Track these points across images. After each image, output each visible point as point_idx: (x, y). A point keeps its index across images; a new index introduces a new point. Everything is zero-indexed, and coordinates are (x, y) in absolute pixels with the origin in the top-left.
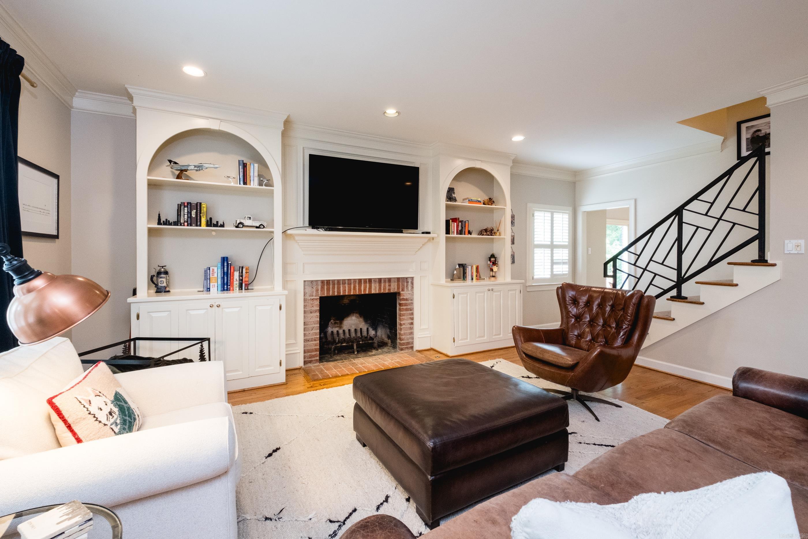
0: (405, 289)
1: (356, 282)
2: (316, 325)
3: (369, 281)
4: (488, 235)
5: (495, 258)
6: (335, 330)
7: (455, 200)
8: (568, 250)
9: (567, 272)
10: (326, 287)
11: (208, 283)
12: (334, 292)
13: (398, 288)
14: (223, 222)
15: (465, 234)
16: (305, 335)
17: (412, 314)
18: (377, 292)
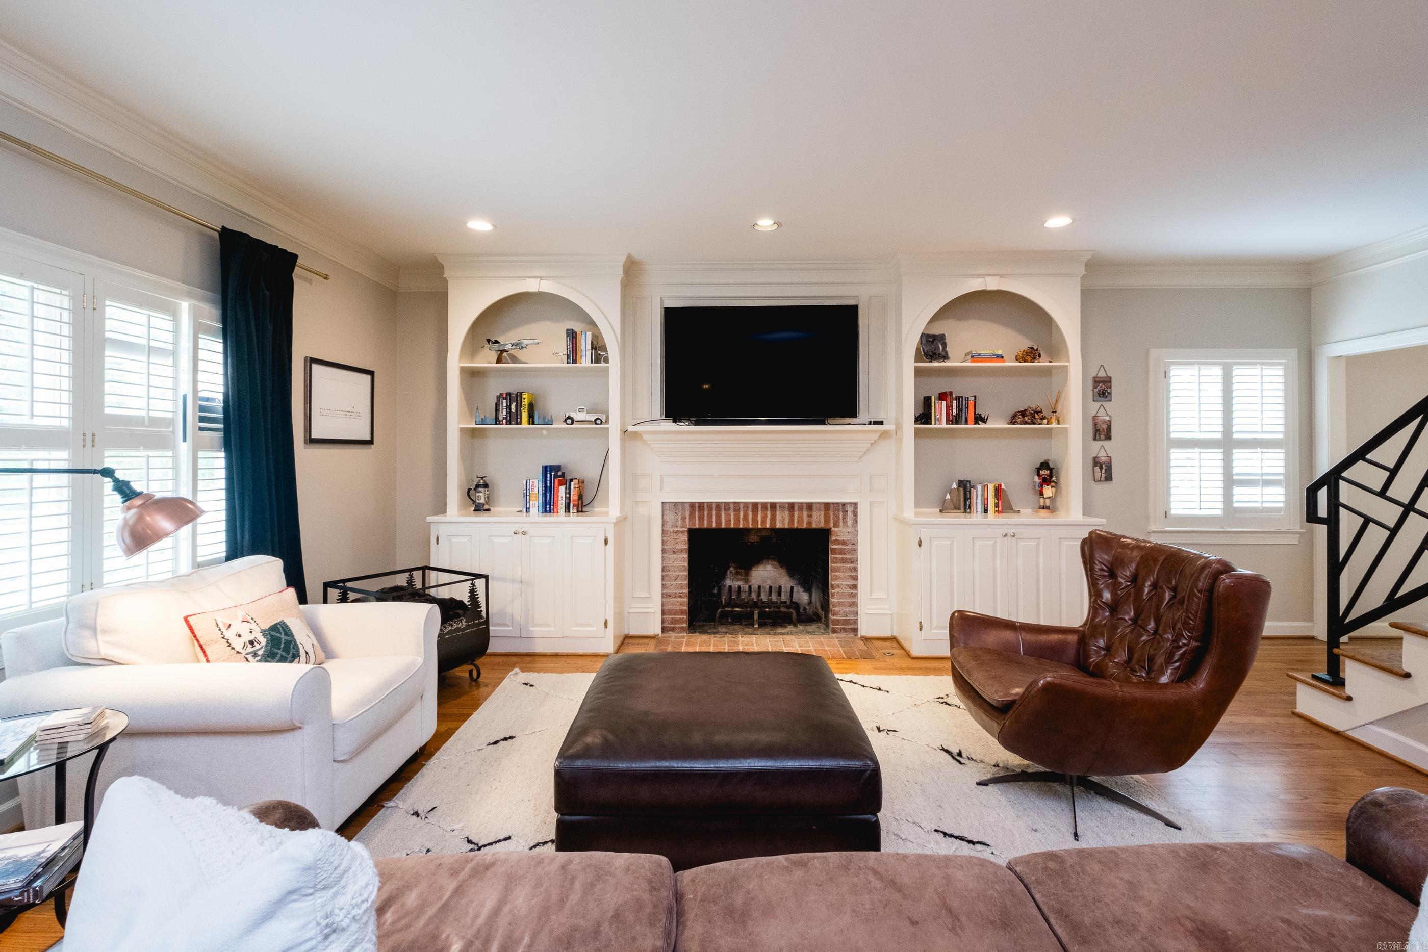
0: (841, 524)
1: (748, 507)
2: (682, 573)
3: (771, 507)
4: (1026, 423)
5: (1051, 470)
6: (736, 584)
7: (945, 357)
8: (1283, 451)
9: (1281, 505)
10: (697, 514)
11: (528, 500)
12: (710, 522)
13: (827, 521)
14: (551, 417)
15: (966, 423)
16: (663, 586)
17: (855, 569)
18: (787, 526)
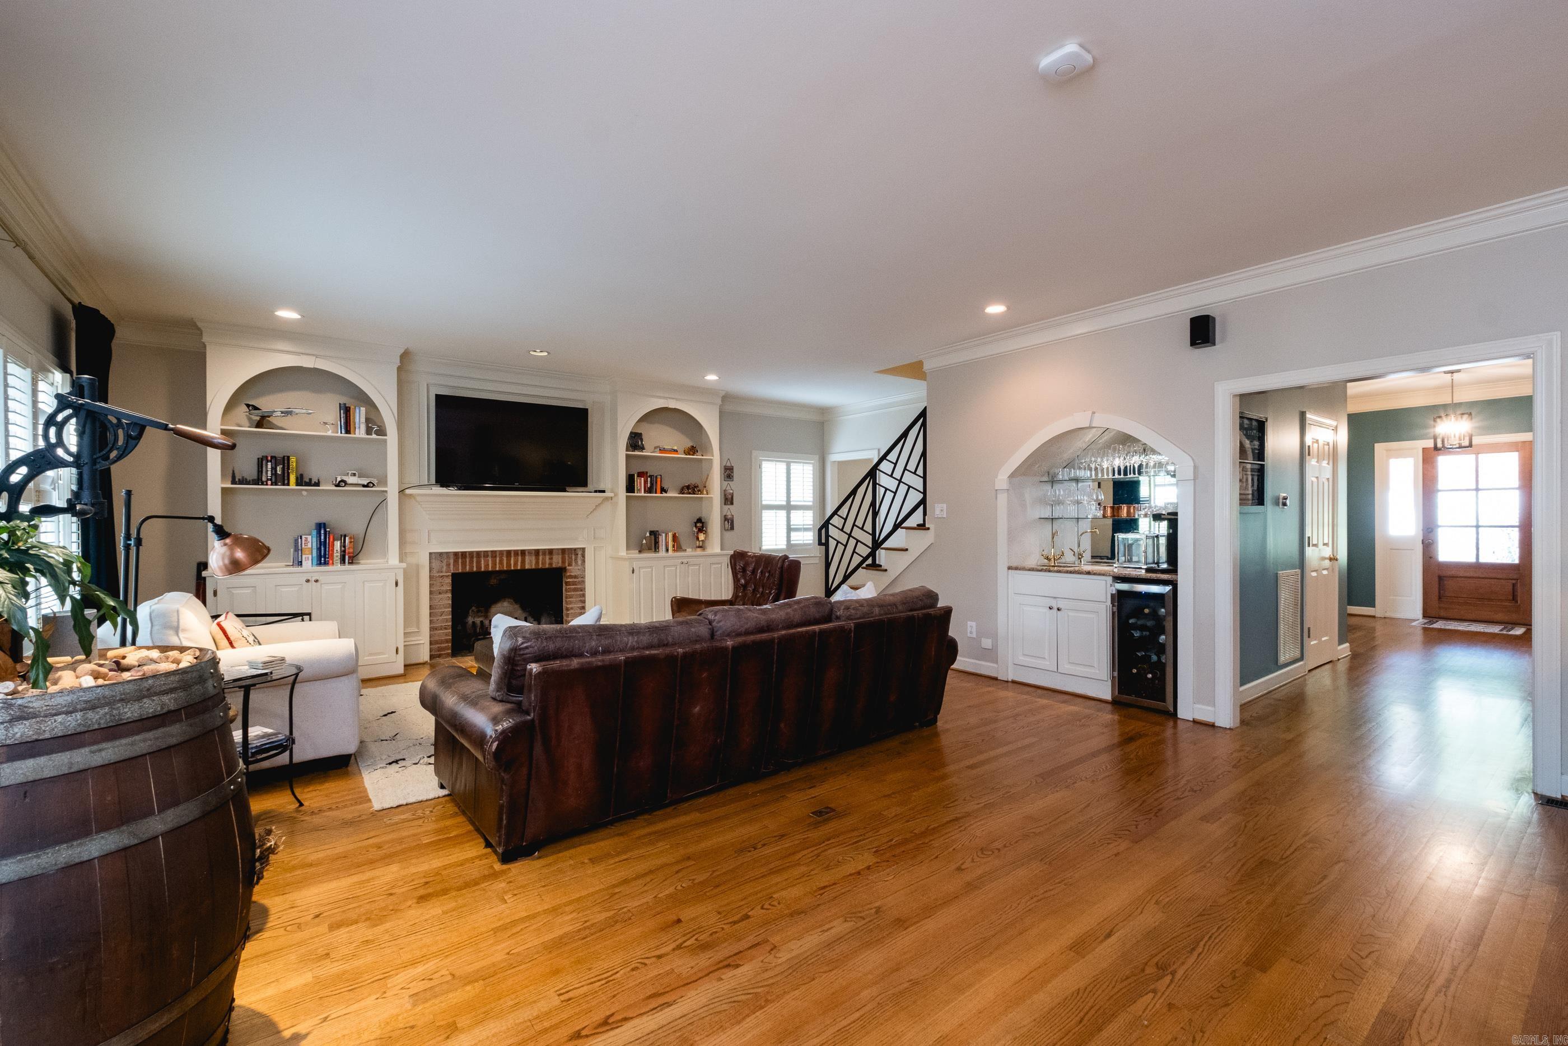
0: (574, 564)
1: (503, 554)
2: (447, 610)
3: (521, 553)
4: (690, 493)
5: (703, 523)
6: (478, 620)
7: (642, 448)
8: (812, 512)
9: (811, 542)
10: (460, 561)
11: (300, 555)
12: (471, 567)
13: (563, 562)
14: (318, 480)
15: (656, 493)
16: (431, 622)
17: (584, 595)
18: (533, 567)
